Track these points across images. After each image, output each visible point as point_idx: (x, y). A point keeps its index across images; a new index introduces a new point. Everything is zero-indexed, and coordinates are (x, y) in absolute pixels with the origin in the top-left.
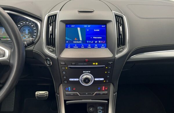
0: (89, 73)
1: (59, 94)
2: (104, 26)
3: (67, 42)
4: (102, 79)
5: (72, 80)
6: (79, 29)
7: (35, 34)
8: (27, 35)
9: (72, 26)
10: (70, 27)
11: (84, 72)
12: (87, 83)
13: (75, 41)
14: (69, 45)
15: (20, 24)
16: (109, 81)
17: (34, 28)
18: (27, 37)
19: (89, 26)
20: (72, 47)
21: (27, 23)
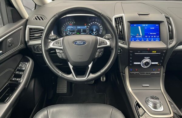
0: (148, 58)
1: (125, 73)
2: (158, 25)
3: (132, 37)
4: (157, 63)
5: (136, 63)
6: (139, 27)
7: (101, 31)
8: (95, 32)
9: (135, 25)
10: (133, 26)
11: (145, 58)
12: (147, 65)
13: (137, 36)
14: (133, 39)
15: (90, 24)
16: (162, 64)
17: (101, 27)
18: (94, 33)
19: (147, 25)
20: (135, 40)
21: (96, 23)
